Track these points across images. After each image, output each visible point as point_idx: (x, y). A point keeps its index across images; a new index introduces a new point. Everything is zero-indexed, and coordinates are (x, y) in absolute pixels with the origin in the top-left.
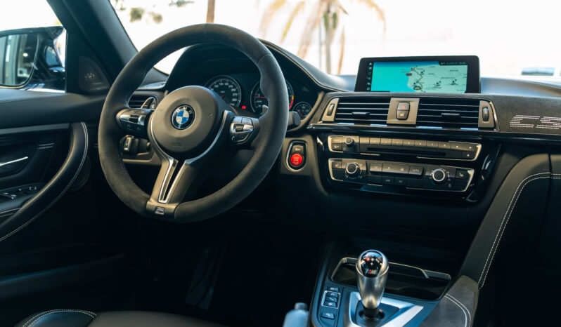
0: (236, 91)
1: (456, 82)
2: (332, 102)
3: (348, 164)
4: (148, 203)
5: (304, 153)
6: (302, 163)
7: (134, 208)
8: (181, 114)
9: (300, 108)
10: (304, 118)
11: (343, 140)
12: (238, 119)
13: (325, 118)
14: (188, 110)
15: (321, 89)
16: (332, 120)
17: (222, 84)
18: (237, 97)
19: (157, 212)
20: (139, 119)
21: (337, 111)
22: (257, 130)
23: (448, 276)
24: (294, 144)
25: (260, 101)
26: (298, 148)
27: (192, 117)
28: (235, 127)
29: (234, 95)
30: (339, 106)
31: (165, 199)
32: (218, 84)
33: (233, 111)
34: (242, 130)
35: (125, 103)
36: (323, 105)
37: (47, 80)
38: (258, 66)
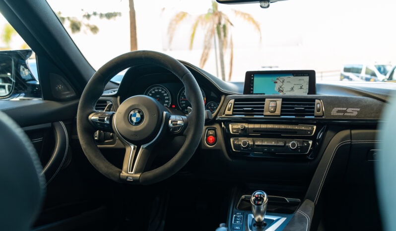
0: (167, 95)
1: (303, 87)
2: (230, 102)
3: (242, 141)
4: (121, 174)
5: (215, 135)
6: (215, 142)
7: (112, 178)
8: (135, 115)
9: (210, 106)
10: (214, 113)
11: (239, 126)
12: (173, 117)
13: (227, 112)
14: (139, 112)
15: (223, 94)
16: (231, 114)
17: (157, 90)
18: (168, 99)
19: (128, 180)
20: (106, 119)
21: (234, 108)
22: (186, 124)
23: (299, 200)
24: (209, 130)
25: (184, 102)
26: (211, 132)
27: (142, 117)
28: (172, 122)
29: (166, 98)
30: (235, 104)
31: (132, 171)
32: (154, 90)
33: (169, 112)
34: (177, 124)
35: (93, 108)
36: (225, 104)
37: (26, 91)
38: (182, 81)
